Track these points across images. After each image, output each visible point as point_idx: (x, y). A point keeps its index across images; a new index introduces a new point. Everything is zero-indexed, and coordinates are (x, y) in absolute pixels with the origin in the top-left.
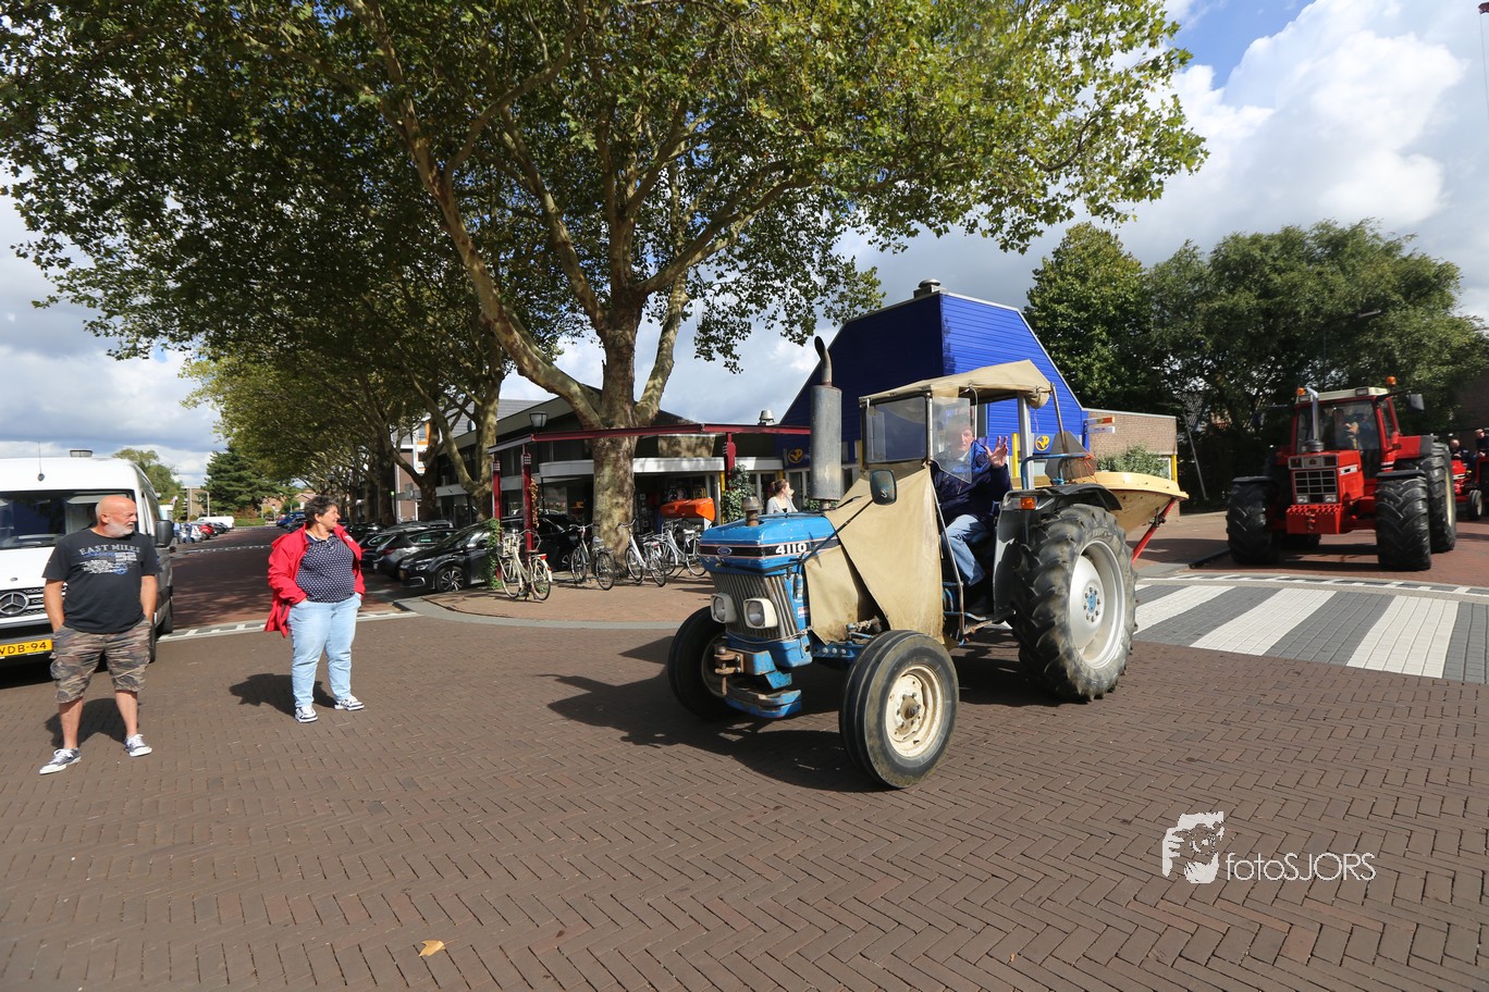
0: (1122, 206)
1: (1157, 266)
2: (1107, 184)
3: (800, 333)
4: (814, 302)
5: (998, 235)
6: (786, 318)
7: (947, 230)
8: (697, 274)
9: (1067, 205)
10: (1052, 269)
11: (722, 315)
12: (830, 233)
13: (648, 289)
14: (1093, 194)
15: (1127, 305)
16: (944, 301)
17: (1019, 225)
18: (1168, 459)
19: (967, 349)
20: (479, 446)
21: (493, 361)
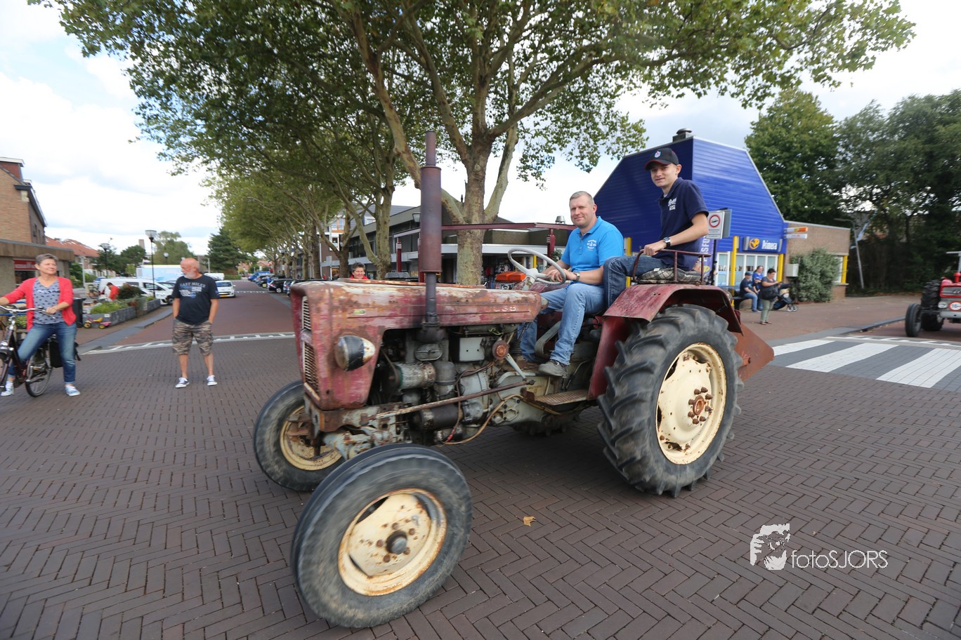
0: (836, 75)
1: (846, 119)
2: (830, 60)
3: (588, 164)
4: (599, 143)
5: (741, 96)
6: (579, 154)
7: (705, 93)
8: (522, 124)
9: (797, 75)
10: (765, 119)
11: (536, 151)
12: (613, 97)
13: (497, 132)
14: (816, 66)
15: (820, 148)
16: (695, 143)
17: (758, 90)
18: (842, 258)
19: (708, 177)
20: (378, 233)
21: (387, 179)
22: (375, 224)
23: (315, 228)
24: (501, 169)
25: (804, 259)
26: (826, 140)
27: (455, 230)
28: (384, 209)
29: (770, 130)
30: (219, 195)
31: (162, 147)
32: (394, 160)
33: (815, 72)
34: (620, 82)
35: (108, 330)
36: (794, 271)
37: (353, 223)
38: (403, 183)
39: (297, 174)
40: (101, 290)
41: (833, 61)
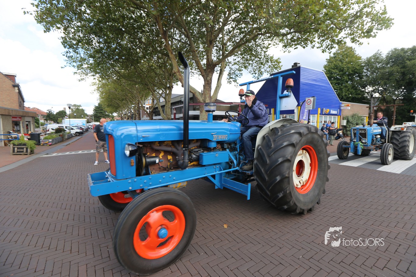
0: (361, 40)
1: (367, 58)
3: (257, 76)
5: (321, 48)
6: (253, 72)
7: (306, 47)
8: (228, 60)
9: (344, 40)
10: (332, 58)
11: (234, 71)
12: (267, 48)
13: (217, 64)
14: (352, 36)
15: (356, 70)
16: (301, 69)
17: (328, 46)
18: (365, 118)
19: (307, 83)
20: (166, 106)
21: (171, 83)
22: (165, 102)
23: (139, 103)
24: (219, 79)
25: (349, 118)
26: (359, 66)
27: (199, 105)
28: (169, 96)
29: (334, 62)
30: (98, 89)
31: (75, 70)
32: (173, 75)
33: (352, 39)
34: (270, 42)
35: (50, 146)
36: (344, 123)
37: (155, 102)
38: (177, 85)
39: (132, 81)
40: (48, 130)
41: (359, 34)
